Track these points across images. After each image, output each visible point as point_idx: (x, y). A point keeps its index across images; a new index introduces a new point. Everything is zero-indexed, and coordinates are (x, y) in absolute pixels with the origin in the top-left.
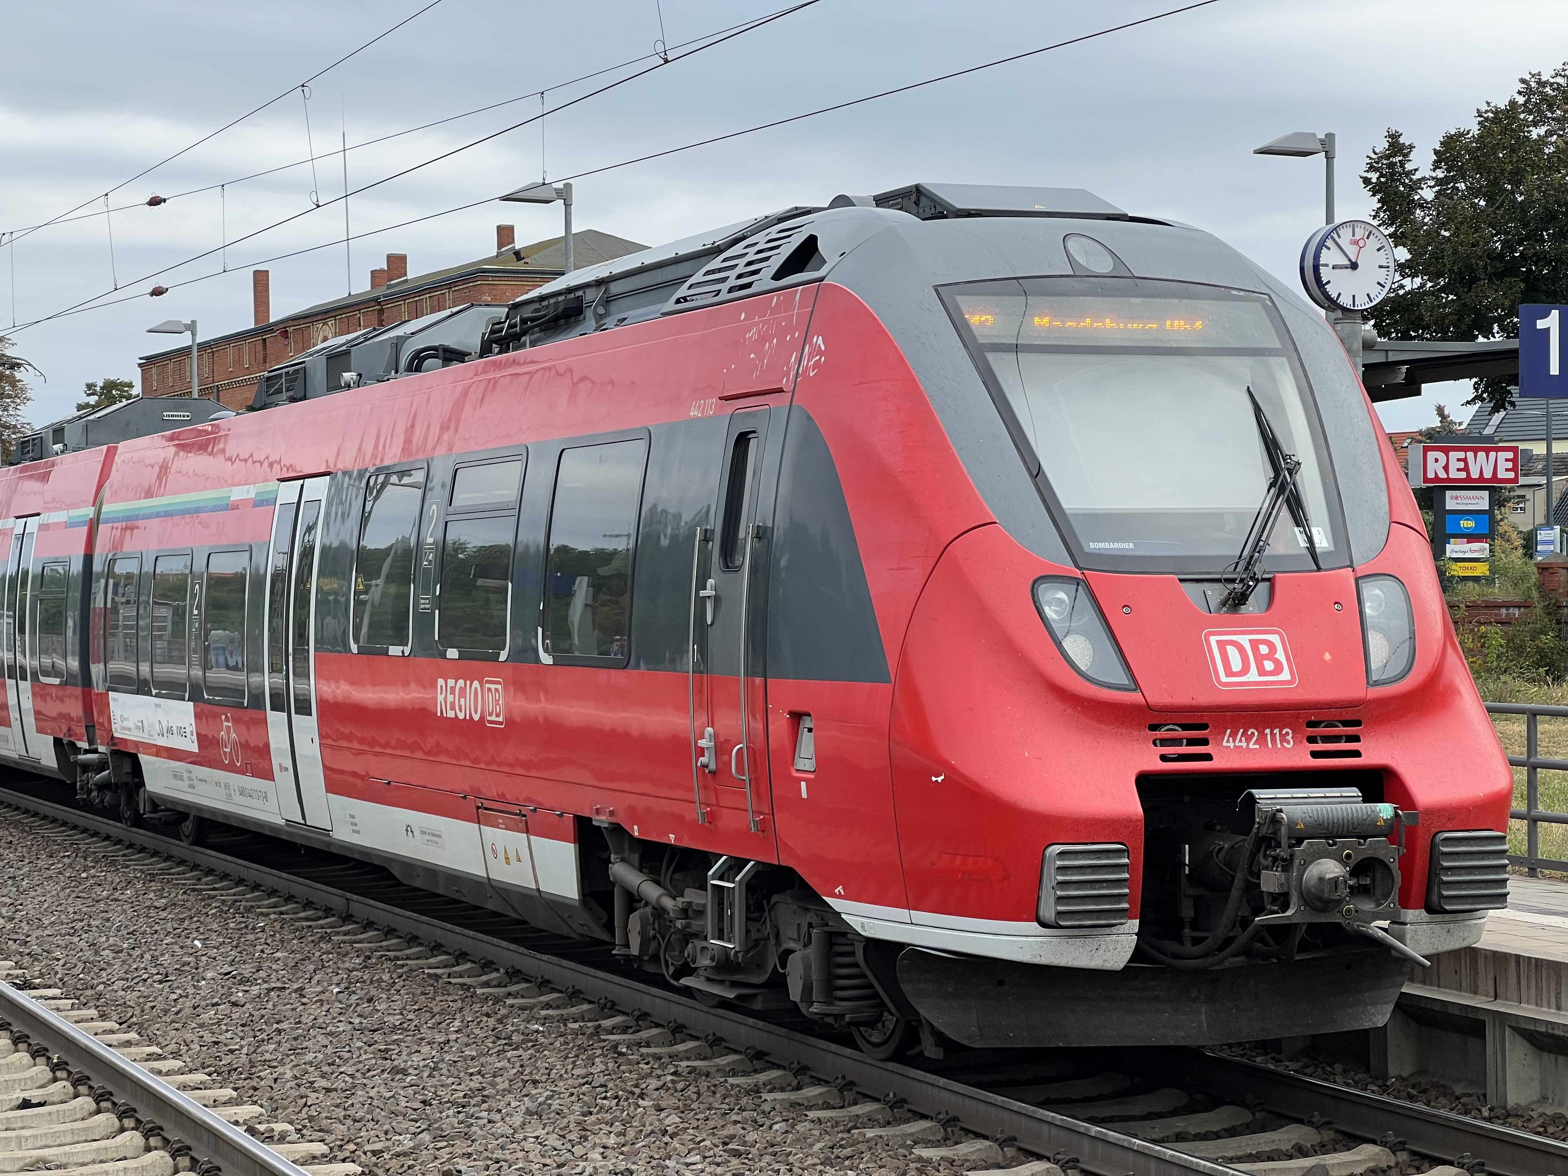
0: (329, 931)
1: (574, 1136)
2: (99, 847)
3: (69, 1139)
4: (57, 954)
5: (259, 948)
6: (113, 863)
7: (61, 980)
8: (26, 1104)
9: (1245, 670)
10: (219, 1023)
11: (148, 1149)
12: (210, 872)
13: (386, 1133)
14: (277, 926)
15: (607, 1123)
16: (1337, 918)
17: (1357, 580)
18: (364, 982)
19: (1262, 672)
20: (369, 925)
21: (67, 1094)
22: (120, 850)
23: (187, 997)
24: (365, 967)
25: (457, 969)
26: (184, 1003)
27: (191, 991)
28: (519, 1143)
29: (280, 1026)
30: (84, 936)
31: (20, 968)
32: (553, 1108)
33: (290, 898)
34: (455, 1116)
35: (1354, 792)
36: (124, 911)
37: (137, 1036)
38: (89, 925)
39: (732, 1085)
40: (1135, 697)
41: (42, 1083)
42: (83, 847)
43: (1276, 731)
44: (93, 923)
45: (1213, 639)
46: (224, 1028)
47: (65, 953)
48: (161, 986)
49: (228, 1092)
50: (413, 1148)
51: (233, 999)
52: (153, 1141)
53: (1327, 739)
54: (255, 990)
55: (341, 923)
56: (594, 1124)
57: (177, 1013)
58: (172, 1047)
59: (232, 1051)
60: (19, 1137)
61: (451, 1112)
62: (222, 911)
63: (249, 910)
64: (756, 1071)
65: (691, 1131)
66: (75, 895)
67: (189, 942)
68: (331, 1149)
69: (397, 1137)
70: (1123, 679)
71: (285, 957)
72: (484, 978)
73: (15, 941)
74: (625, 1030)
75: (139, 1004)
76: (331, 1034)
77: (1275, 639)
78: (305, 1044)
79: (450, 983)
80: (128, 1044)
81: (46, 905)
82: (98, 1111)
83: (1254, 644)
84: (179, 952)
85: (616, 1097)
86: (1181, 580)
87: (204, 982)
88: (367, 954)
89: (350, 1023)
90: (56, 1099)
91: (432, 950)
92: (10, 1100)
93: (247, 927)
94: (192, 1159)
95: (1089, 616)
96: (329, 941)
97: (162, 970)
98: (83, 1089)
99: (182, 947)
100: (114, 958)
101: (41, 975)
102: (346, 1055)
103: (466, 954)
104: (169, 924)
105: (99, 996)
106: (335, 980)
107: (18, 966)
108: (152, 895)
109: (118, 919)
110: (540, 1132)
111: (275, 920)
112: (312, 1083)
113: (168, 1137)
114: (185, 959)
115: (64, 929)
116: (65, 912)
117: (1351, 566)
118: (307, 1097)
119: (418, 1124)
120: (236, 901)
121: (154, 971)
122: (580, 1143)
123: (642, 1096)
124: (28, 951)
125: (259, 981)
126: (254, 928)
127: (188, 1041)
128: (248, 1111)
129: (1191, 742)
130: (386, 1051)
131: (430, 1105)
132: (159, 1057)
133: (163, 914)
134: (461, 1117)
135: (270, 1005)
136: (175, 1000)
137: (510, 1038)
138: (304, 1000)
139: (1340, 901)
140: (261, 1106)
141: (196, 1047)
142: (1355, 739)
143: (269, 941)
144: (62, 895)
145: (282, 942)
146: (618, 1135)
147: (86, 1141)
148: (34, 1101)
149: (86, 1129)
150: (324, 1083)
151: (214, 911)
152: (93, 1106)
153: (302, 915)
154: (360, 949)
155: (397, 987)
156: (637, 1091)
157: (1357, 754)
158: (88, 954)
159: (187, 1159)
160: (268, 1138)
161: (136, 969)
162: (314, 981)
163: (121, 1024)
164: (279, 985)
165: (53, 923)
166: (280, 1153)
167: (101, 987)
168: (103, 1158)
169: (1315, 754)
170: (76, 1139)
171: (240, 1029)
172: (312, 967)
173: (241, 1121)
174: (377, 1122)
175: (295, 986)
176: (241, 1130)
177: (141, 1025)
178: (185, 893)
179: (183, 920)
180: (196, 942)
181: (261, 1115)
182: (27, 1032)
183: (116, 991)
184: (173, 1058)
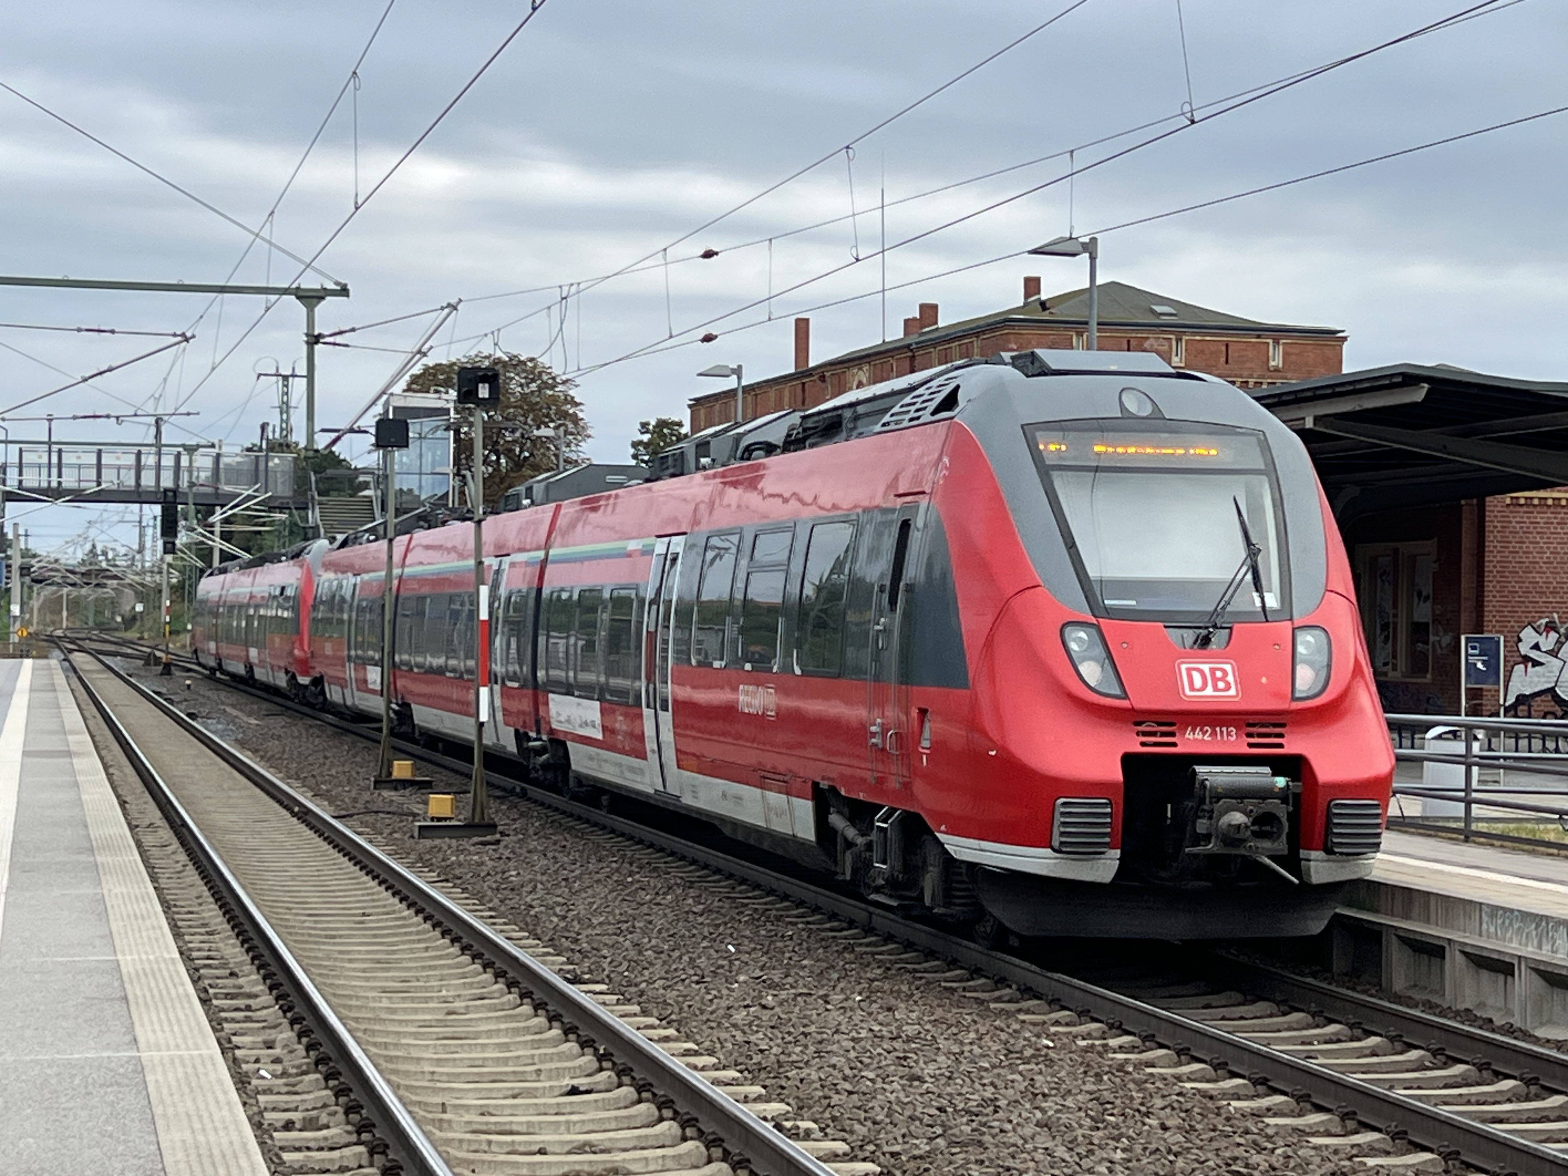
0: (852, 942)
1: (1082, 1150)
2: (643, 855)
3: (613, 1125)
4: (605, 952)
5: (787, 955)
6: (655, 869)
7: (608, 976)
8: (574, 1091)
9: (1204, 687)
10: (750, 1025)
11: (684, 1139)
12: (743, 881)
13: (904, 1136)
14: (805, 934)
15: (1113, 1139)
16: (1242, 852)
17: (1294, 629)
18: (884, 992)
19: (1216, 689)
20: (889, 938)
21: (611, 1083)
22: (662, 857)
23: (721, 998)
24: (886, 978)
25: (971, 983)
26: (718, 1004)
27: (725, 992)
28: (1029, 1153)
29: (806, 1030)
30: (629, 936)
31: (572, 964)
32: (1061, 1122)
33: (817, 910)
34: (967, 1124)
35: (1267, 770)
36: (665, 915)
37: (675, 1033)
38: (634, 927)
39: (1235, 1108)
40: (1125, 704)
41: (590, 1071)
42: (629, 854)
43: (1224, 729)
44: (637, 925)
45: (1184, 667)
46: (755, 1028)
47: (612, 951)
48: (698, 987)
49: (758, 1090)
50: (929, 1152)
51: (764, 1002)
52: (689, 1132)
53: (1260, 735)
54: (783, 994)
55: (863, 934)
56: (1101, 1139)
57: (712, 1013)
58: (707, 1044)
59: (762, 1051)
60: (568, 1122)
61: (965, 1120)
62: (754, 919)
63: (778, 918)
64: (1258, 1096)
65: (1195, 1151)
66: (620, 898)
67: (723, 946)
68: (852, 1148)
69: (915, 1141)
70: (1118, 692)
71: (812, 965)
72: (997, 994)
73: (567, 938)
74: (1132, 1049)
75: (677, 1002)
76: (853, 1039)
77: (1228, 668)
78: (829, 1048)
79: (965, 997)
80: (666, 1039)
81: (595, 906)
82: (640, 1101)
83: (1213, 671)
84: (715, 955)
85: (1123, 1115)
86: (1166, 627)
87: (736, 985)
88: (888, 965)
89: (871, 1030)
90: (602, 1087)
91: (948, 965)
92: (561, 1087)
93: (776, 935)
94: (725, 1150)
95: (1099, 651)
96: (853, 951)
97: (699, 972)
98: (626, 1079)
99: (717, 951)
100: (656, 958)
101: (590, 972)
102: (868, 1061)
103: (981, 969)
104: (706, 929)
105: (642, 993)
106: (858, 988)
107: (570, 962)
108: (690, 901)
109: (659, 923)
110: (1050, 1144)
111: (803, 930)
112: (835, 1085)
113: (703, 1128)
114: (720, 962)
115: (611, 929)
116: (612, 913)
117: (1291, 619)
118: (830, 1098)
119: (934, 1130)
120: (767, 910)
121: (692, 972)
122: (1087, 1156)
123: (1147, 1114)
124: (578, 948)
125: (788, 986)
126: (783, 936)
127: (722, 1039)
128: (775, 1108)
129: (1164, 734)
130: (905, 1058)
131: (945, 1112)
132: (696, 1053)
133: (700, 919)
134: (974, 1125)
135: (797, 1010)
136: (711, 1001)
137: (1021, 1052)
138: (829, 1007)
139: (1244, 841)
140: (788, 1104)
141: (729, 1045)
142: (1281, 736)
143: (796, 949)
144: (609, 897)
145: (809, 950)
146: (1124, 1150)
147: (629, 1128)
148: (582, 1089)
149: (628, 1117)
150: (848, 1086)
151: (746, 919)
152: (635, 1096)
153: (828, 925)
154: (881, 961)
155: (915, 998)
156: (1143, 1109)
157: (1281, 746)
158: (632, 954)
159: (720, 1150)
160: (794, 1134)
161: (676, 970)
162: (838, 989)
163: (661, 1020)
164: (805, 991)
165: (601, 924)
166: (806, 1150)
167: (644, 985)
168: (643, 1145)
169: (1251, 745)
170: (621, 1126)
171: (769, 1030)
172: (835, 976)
173: (769, 1117)
174: (895, 1126)
175: (822, 992)
176: (769, 1125)
177: (679, 1022)
178: (720, 900)
179: (717, 926)
180: (730, 947)
181: (788, 1112)
182: (577, 1024)
183: (657, 989)
184: (709, 1055)
